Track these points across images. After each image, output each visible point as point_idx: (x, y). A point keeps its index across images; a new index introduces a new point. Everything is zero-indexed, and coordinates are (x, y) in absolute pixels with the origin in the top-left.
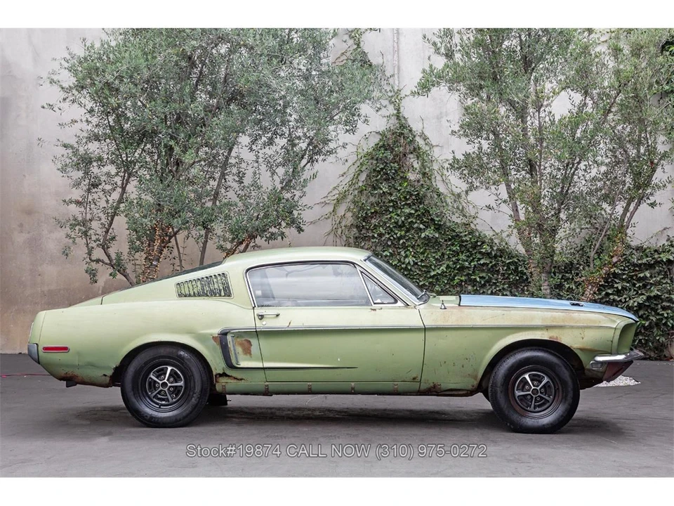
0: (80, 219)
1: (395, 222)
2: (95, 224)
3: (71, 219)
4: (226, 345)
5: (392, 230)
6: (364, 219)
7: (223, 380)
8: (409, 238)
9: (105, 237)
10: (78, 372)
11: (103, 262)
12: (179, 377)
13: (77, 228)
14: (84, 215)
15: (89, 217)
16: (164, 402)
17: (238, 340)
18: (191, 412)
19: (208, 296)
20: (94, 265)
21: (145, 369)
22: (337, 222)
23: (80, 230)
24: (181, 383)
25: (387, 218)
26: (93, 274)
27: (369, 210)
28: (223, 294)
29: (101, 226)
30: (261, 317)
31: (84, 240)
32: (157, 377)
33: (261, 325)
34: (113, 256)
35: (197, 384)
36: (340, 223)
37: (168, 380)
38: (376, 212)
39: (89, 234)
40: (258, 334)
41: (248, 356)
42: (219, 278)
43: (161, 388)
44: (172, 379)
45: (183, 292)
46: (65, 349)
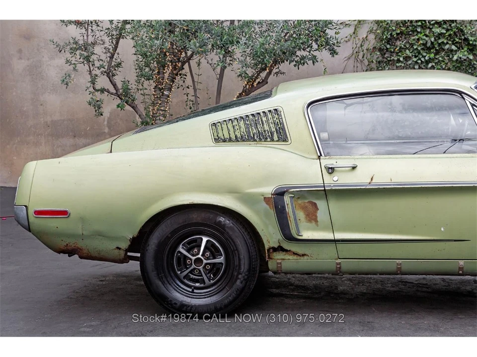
0: (81, 42)
1: (423, 44)
2: (98, 50)
3: (72, 41)
4: (284, 208)
5: (419, 53)
6: (388, 41)
7: (278, 256)
8: (439, 61)
9: (110, 63)
10: (81, 244)
11: (108, 92)
12: (218, 250)
13: (78, 52)
14: (85, 38)
15: (91, 39)
16: (197, 285)
17: (300, 202)
18: (235, 299)
19: (255, 140)
20: (98, 96)
21: (172, 241)
22: (358, 45)
23: (81, 55)
24: (221, 259)
25: (414, 40)
26: (97, 106)
27: (393, 31)
28: (276, 137)
29: (104, 51)
30: (331, 170)
31: (87, 67)
32: (188, 251)
33: (331, 181)
34: (119, 85)
35: (242, 262)
36: (361, 46)
37: (203, 255)
38: (402, 33)
39: (91, 60)
40: (326, 193)
41: (314, 223)
42: (270, 116)
43: (193, 266)
44: (208, 254)
45: (220, 135)
46: (64, 213)
